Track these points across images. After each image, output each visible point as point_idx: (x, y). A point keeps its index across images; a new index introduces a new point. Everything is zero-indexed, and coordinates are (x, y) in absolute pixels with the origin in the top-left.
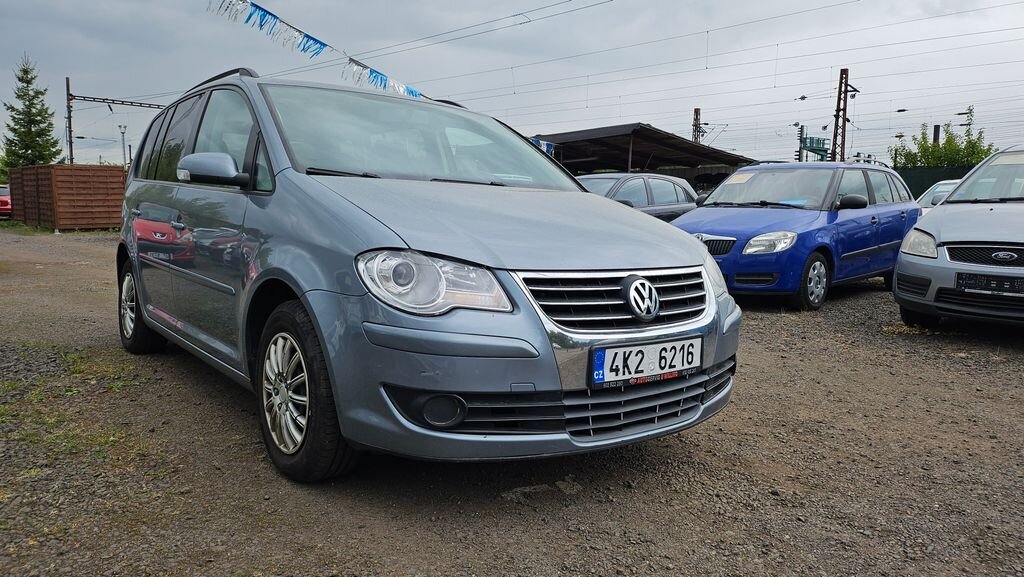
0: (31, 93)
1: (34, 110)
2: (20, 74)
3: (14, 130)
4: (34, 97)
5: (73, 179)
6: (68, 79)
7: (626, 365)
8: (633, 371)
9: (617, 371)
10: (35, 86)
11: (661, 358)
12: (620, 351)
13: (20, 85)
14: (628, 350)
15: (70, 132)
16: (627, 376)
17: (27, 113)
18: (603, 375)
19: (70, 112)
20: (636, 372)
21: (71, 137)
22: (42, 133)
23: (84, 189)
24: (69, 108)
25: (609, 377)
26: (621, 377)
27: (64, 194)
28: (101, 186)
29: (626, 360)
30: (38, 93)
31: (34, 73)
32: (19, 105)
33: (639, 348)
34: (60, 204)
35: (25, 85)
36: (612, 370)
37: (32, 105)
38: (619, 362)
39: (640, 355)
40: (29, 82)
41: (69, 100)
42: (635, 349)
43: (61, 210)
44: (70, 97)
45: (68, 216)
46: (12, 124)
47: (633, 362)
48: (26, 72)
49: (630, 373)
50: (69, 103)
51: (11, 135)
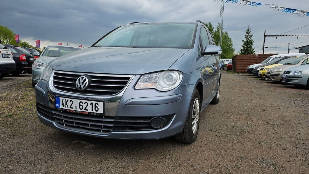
0: (249, 36)
1: (249, 41)
2: (247, 31)
3: (243, 47)
4: (249, 37)
5: (242, 59)
6: (265, 31)
7: (66, 104)
8: (69, 107)
9: (63, 105)
10: (250, 34)
11: (80, 105)
12: (65, 99)
13: (246, 34)
14: (67, 99)
15: (264, 46)
16: (67, 108)
17: (247, 42)
18: (59, 105)
19: (264, 40)
20: (70, 108)
21: (264, 48)
22: (250, 47)
23: (244, 61)
24: (264, 39)
25: (61, 107)
26: (65, 108)
27: (239, 63)
28: (249, 60)
29: (66, 102)
30: (251, 36)
31: (250, 31)
32: (245, 40)
33: (71, 99)
34: (237, 66)
35: (248, 34)
36: (62, 105)
37: (249, 39)
38: (64, 103)
39: (71, 102)
40: (249, 33)
41: (265, 37)
42: (70, 100)
43: (238, 67)
44: (265, 36)
45: (239, 69)
46: (243, 45)
47: (69, 104)
48: (248, 31)
49: (68, 107)
50: (264, 38)
51: (242, 48)
